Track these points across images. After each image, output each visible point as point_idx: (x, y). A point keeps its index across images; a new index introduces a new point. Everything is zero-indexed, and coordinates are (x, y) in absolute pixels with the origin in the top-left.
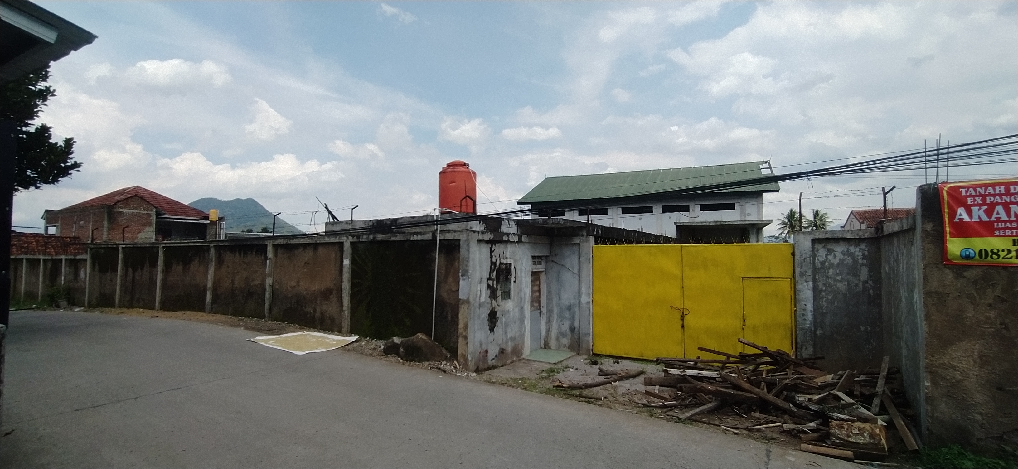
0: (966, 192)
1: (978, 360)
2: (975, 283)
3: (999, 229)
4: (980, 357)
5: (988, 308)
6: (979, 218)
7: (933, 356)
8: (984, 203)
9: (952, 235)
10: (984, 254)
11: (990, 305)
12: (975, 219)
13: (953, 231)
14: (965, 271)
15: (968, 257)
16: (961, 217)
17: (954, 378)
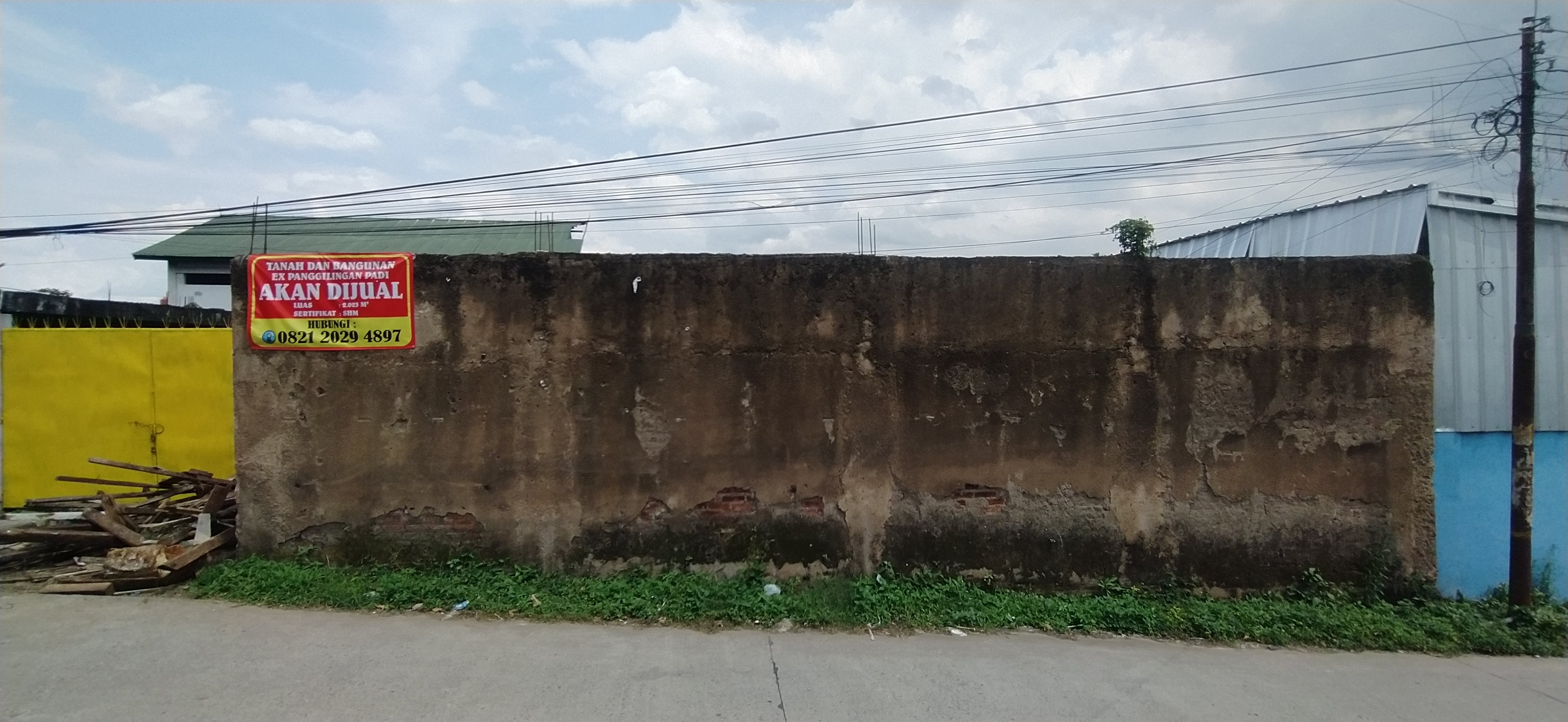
0: (272, 266)
1: (281, 457)
2: (279, 370)
3: (298, 310)
4: (283, 453)
5: (291, 397)
6: (282, 297)
7: (241, 457)
8: (286, 281)
9: (257, 316)
10: (282, 337)
11: (292, 394)
12: (278, 298)
13: (259, 312)
14: (270, 357)
15: (269, 341)
16: (265, 295)
17: (260, 479)
